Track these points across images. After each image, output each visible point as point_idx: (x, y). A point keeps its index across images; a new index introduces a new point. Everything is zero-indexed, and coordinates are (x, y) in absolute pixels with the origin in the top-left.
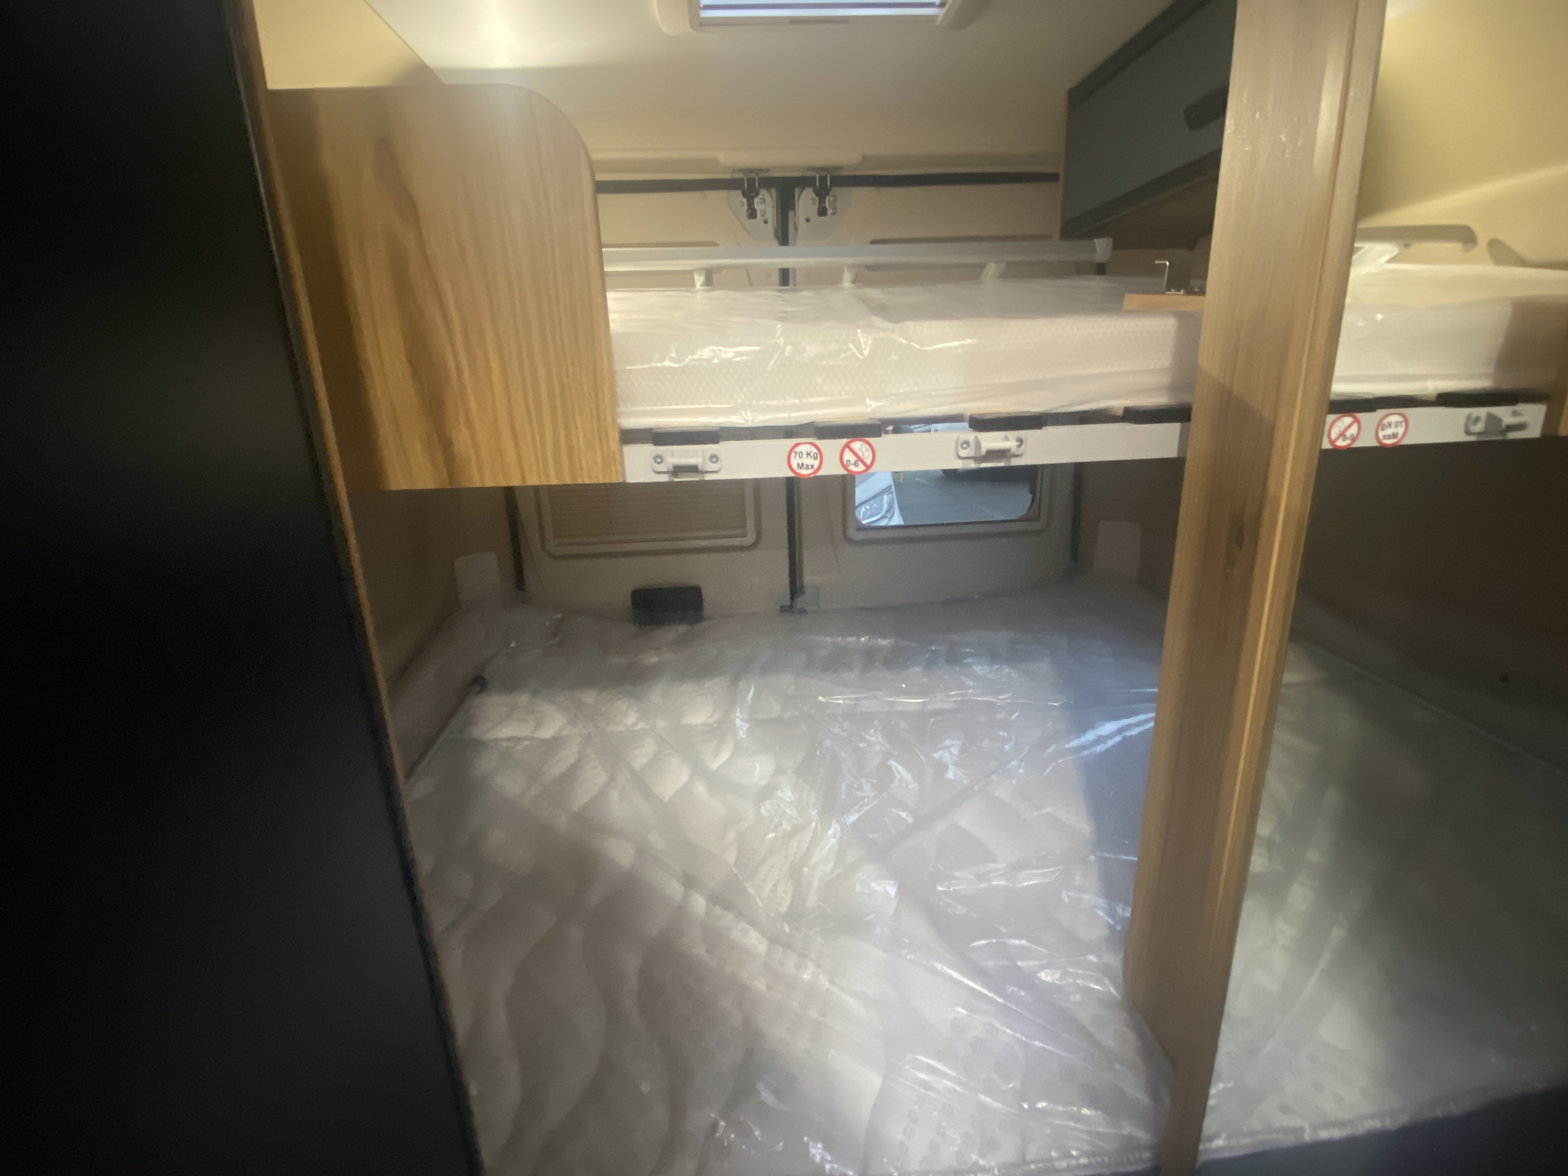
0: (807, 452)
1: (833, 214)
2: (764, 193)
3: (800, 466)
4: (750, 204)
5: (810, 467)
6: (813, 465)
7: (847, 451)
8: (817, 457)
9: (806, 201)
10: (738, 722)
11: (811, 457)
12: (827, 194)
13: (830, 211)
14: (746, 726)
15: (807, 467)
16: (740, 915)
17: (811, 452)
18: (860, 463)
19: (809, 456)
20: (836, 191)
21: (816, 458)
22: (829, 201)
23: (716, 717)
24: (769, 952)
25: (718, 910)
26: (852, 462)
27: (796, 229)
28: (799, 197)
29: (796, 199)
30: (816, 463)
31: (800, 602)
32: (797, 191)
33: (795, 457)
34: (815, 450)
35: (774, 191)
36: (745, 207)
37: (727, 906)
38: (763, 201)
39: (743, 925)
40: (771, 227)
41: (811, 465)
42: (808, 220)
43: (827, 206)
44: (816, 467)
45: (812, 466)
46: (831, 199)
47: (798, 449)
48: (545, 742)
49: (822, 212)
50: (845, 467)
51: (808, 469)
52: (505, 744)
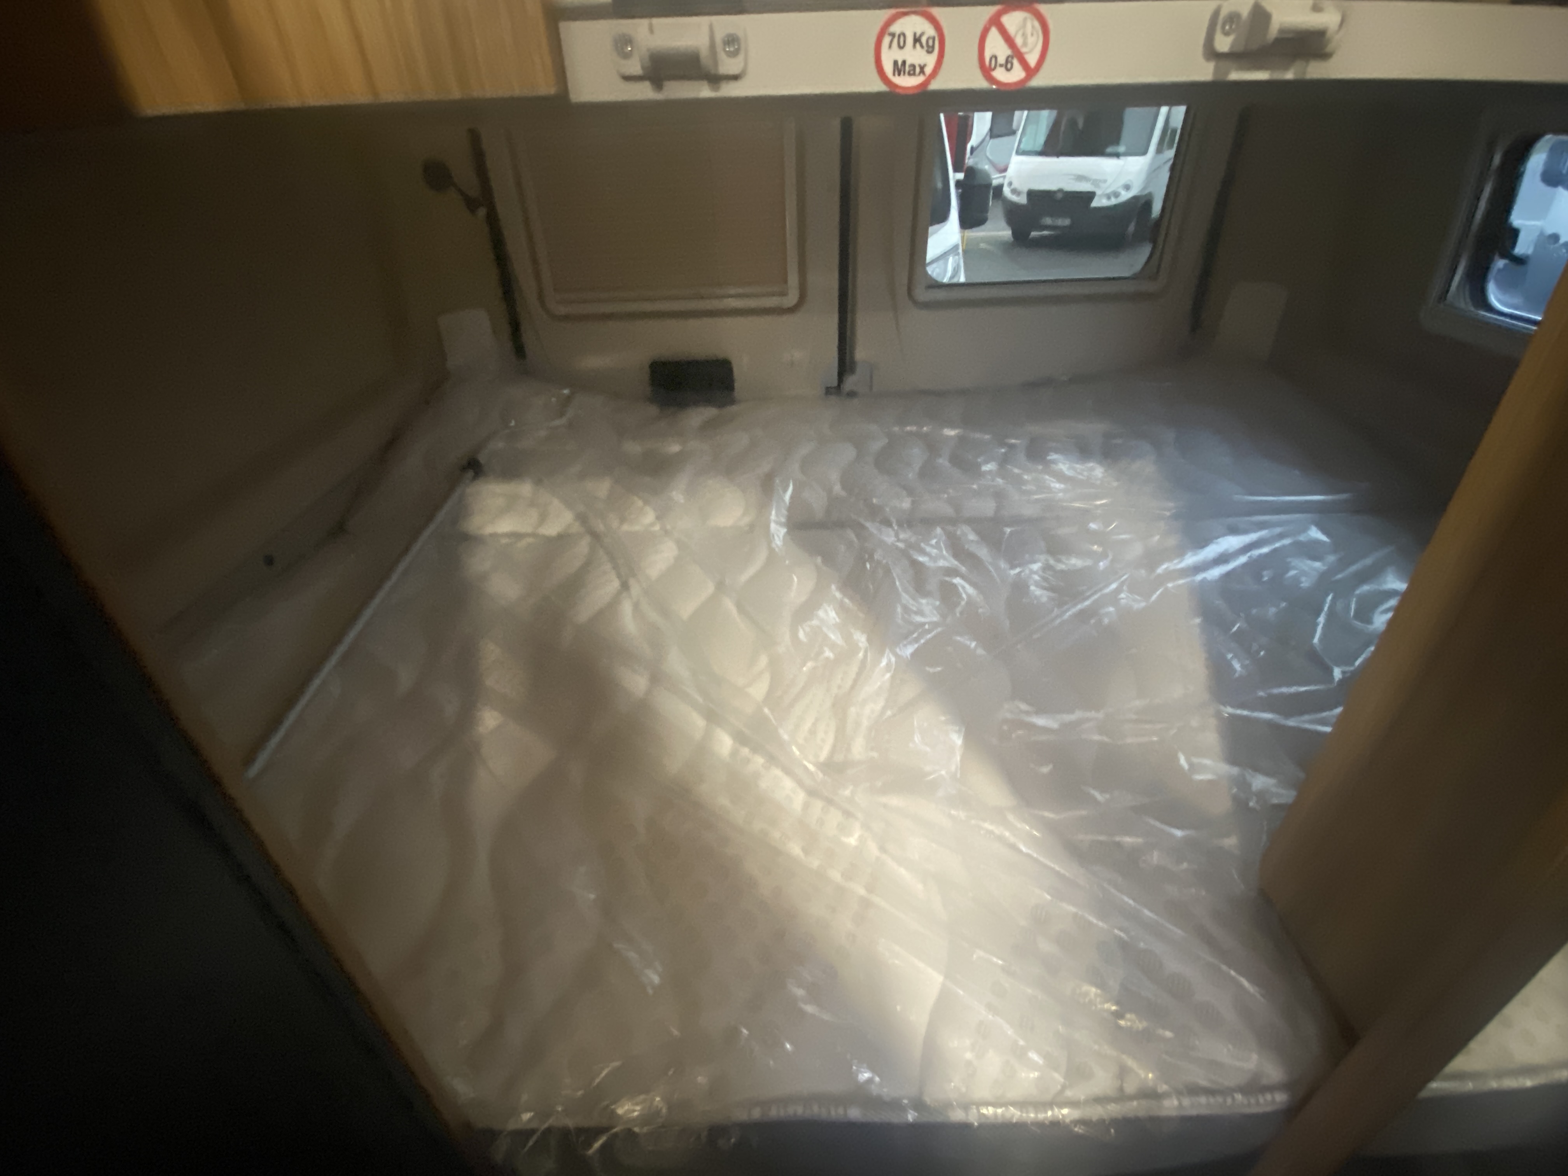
0: (915, 34)
3: (900, 68)
5: (918, 70)
6: (925, 65)
7: (994, 33)
8: (933, 47)
10: (773, 526)
11: (922, 46)
14: (783, 531)
15: (912, 73)
16: (772, 759)
17: (922, 34)
18: (1016, 62)
19: (918, 45)
21: (930, 51)
23: (747, 520)
24: (806, 806)
25: (745, 751)
26: (1002, 60)
30: (930, 61)
31: (850, 382)
33: (890, 47)
34: (930, 31)
37: (756, 749)
39: (777, 772)
41: (920, 66)
44: (928, 70)
45: (922, 68)
47: (896, 28)
48: (549, 540)
50: (986, 71)
51: (914, 74)
52: (504, 541)
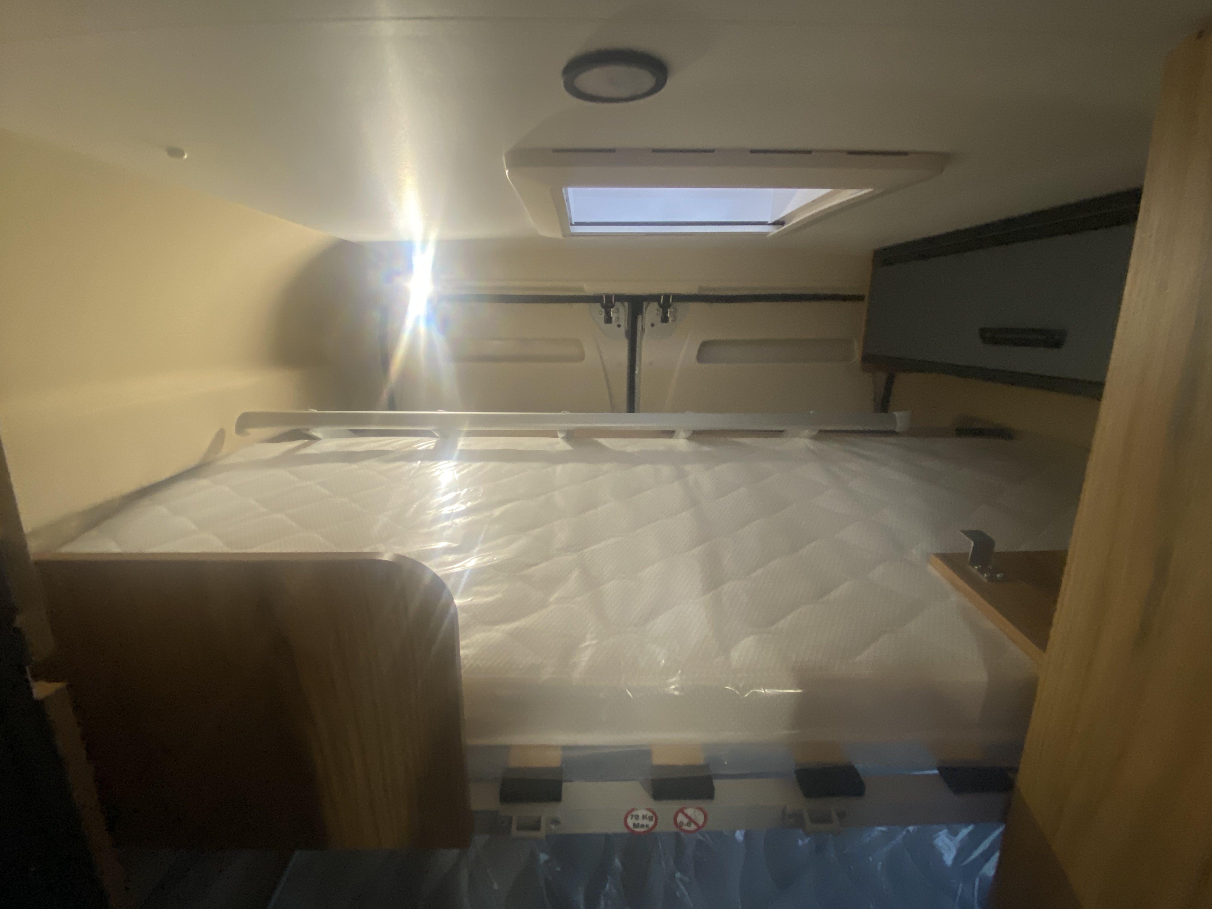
1: (673, 321)
2: (618, 305)
3: (636, 825)
4: (608, 314)
6: (649, 825)
7: (681, 812)
9: (651, 312)
11: (647, 819)
12: (669, 306)
13: (670, 319)
18: (692, 824)
19: (644, 818)
20: (676, 304)
21: (651, 820)
22: (671, 312)
26: (685, 823)
27: (643, 330)
28: (646, 308)
29: (644, 310)
30: (651, 823)
32: (645, 304)
35: (626, 304)
36: (603, 315)
38: (618, 311)
40: (623, 329)
41: (646, 825)
42: (653, 325)
43: (668, 316)
44: (651, 826)
46: (672, 310)
49: (665, 319)
50: (679, 827)
51: (644, 827)
